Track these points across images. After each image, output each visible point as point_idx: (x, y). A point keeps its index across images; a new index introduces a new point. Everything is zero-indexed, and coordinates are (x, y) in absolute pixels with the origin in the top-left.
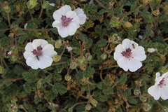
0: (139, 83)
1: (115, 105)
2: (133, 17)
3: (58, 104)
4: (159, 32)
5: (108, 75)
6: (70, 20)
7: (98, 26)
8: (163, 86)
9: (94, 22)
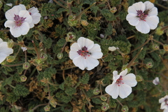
0: (100, 82)
1: (78, 105)
2: (93, 16)
3: (21, 106)
4: (123, 30)
5: (69, 75)
6: (23, 19)
7: (58, 26)
8: (121, 85)
9: (53, 21)
